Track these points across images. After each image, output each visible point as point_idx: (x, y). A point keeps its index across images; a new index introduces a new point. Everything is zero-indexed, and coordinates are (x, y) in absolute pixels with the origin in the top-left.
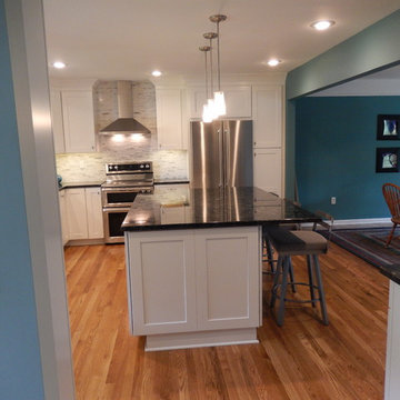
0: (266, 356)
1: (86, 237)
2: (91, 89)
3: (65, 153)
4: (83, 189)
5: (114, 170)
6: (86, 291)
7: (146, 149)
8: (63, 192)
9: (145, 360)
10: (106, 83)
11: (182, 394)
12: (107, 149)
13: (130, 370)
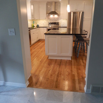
0: (71, 62)
1: (43, 39)
2: (46, 4)
3: (39, 19)
4: (43, 28)
5: (50, 24)
6: (40, 48)
7: (58, 19)
8: (38, 28)
9: (48, 60)
10: (49, 2)
11: (52, 65)
12: (49, 19)
13: (45, 61)
